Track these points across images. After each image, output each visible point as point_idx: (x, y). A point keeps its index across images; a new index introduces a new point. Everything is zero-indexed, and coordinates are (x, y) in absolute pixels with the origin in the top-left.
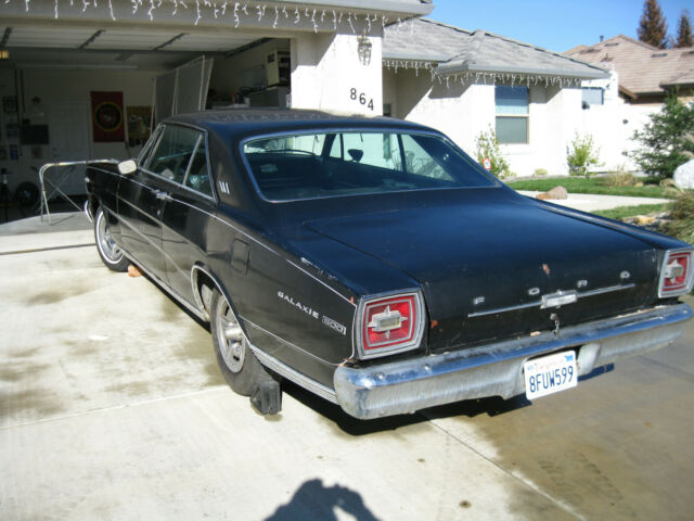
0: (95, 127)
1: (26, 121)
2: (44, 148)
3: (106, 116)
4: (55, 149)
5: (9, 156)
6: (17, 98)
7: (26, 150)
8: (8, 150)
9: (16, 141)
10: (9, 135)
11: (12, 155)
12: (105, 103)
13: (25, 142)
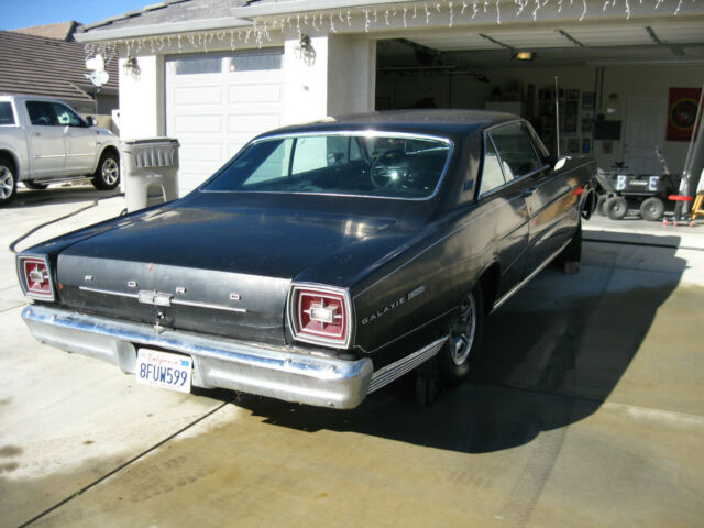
0: (669, 125)
1: (601, 117)
2: (615, 143)
3: (683, 114)
4: (626, 145)
5: (581, 149)
6: (595, 94)
7: (598, 145)
8: (581, 143)
9: (590, 136)
10: (584, 129)
11: (584, 148)
12: (683, 100)
13: (597, 137)
